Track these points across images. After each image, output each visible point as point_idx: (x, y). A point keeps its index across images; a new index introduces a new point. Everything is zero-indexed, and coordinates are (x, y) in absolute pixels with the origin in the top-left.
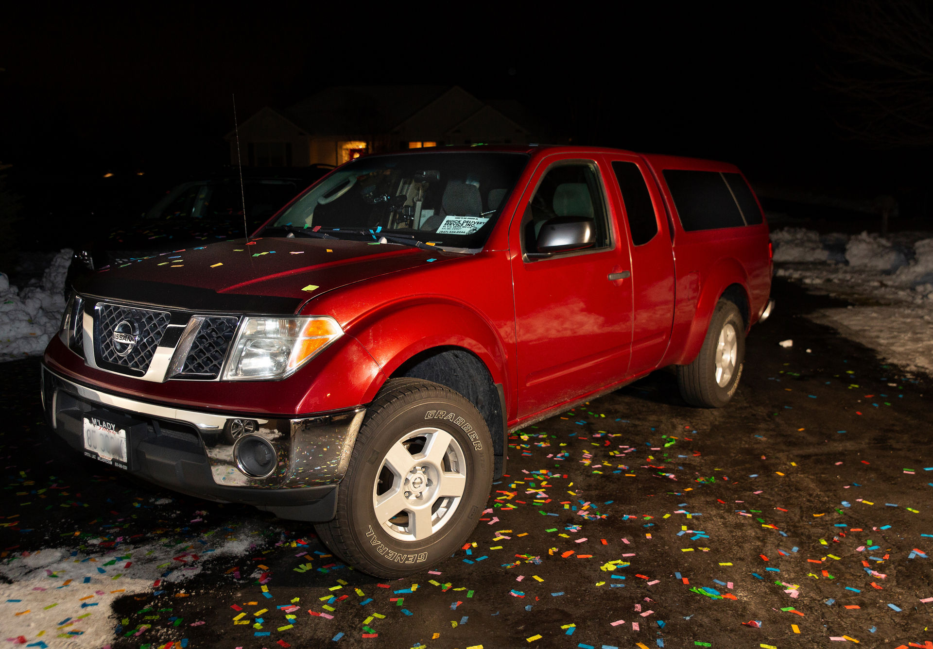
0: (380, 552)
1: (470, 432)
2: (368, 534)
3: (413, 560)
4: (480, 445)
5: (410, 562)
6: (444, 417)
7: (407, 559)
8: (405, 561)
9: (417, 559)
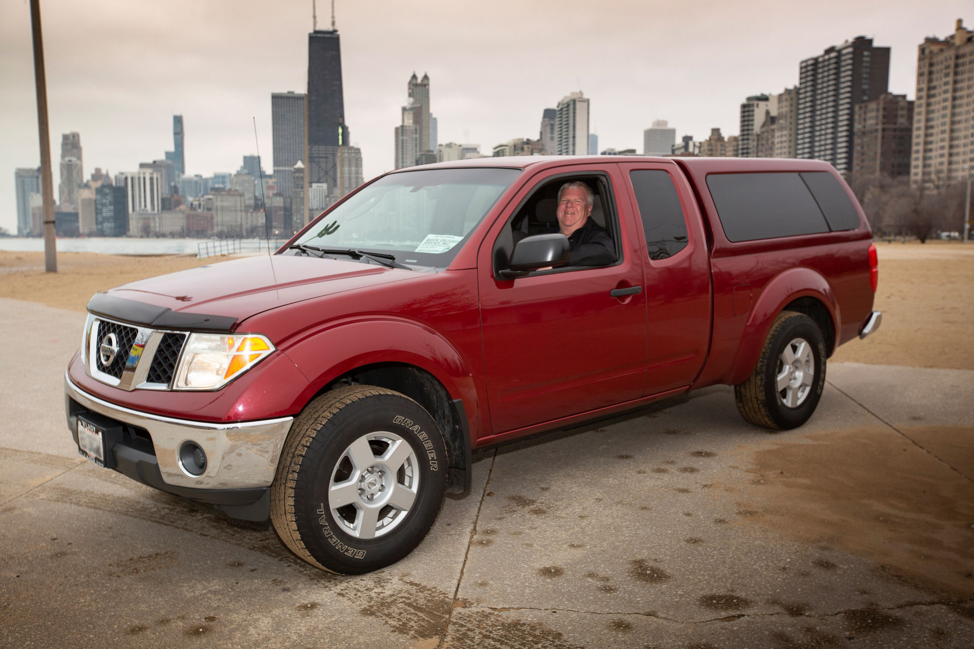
0: (326, 533)
1: (430, 450)
2: (319, 512)
3: (352, 553)
4: (436, 466)
5: (349, 554)
6: (410, 427)
7: (347, 550)
8: (344, 552)
9: (355, 555)
